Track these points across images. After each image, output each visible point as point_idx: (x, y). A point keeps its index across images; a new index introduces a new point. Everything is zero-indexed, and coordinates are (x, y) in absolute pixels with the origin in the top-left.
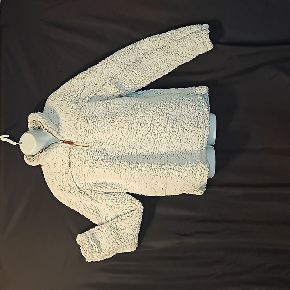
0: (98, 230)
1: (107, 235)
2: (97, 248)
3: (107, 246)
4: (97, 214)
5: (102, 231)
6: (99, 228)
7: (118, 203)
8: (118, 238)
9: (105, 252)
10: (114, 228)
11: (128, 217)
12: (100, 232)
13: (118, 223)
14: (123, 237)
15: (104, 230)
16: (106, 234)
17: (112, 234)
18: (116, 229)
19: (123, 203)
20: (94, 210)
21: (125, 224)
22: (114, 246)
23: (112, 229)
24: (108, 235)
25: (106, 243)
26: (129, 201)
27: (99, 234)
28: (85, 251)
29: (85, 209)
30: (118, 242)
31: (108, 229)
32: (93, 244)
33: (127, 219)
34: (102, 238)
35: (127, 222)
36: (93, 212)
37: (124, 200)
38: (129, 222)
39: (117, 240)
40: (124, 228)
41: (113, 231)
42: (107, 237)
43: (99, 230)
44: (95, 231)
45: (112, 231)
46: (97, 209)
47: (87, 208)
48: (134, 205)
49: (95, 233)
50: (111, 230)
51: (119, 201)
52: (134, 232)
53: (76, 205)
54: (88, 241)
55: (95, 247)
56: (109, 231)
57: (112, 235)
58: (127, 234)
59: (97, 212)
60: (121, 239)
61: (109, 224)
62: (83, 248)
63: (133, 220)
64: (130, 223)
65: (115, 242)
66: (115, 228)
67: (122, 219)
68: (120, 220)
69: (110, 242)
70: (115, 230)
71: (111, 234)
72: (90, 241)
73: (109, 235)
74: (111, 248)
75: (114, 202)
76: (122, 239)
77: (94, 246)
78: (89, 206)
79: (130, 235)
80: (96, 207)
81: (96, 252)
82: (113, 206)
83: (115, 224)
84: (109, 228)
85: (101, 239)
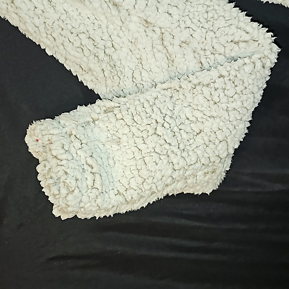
0: (105, 112)
1: (138, 133)
2: (98, 176)
3: (136, 173)
4: (106, 59)
5: (119, 116)
6: (108, 106)
7: (189, 23)
8: (176, 150)
9: (124, 193)
10: (164, 111)
11: (221, 76)
12: (113, 120)
13: (181, 97)
14: (194, 146)
15: (130, 117)
16: (134, 130)
17: (158, 132)
18: (171, 117)
19: (206, 26)
20: (98, 39)
21: (206, 104)
22: (158, 175)
23: (159, 113)
24: (141, 134)
25: (133, 162)
26: (229, 22)
27: (110, 126)
28: (51, 178)
29: (63, 33)
30: (175, 162)
31: (143, 114)
32: (83, 162)
33: (217, 85)
34: (119, 143)
35: (216, 94)
36: (91, 48)
37: (210, 15)
38: (222, 95)
39: (172, 156)
40: (199, 115)
41: (160, 120)
42: (139, 141)
43: (110, 114)
44: (95, 116)
45: (157, 122)
46: (106, 37)
47: (73, 30)
48: (247, 37)
49: (94, 121)
50: (154, 116)
51: (191, 16)
52: (233, 132)
53: (31, 13)
54: (66, 148)
55: (94, 171)
56: (146, 121)
57: (155, 137)
58: (206, 138)
59: (107, 51)
60: (185, 154)
61: (148, 98)
62: (47, 168)
63: (238, 89)
64: (224, 100)
65: (165, 162)
66: (169, 113)
67: (196, 82)
68: (190, 85)
69: (147, 159)
70: (167, 119)
71: (151, 132)
72: (73, 150)
73: (145, 135)
74: (150, 181)
75: (176, 17)
76: (190, 153)
77: (90, 169)
78: (79, 21)
79: (217, 142)
80: (105, 30)
81: (94, 191)
82: (167, 34)
83: (167, 100)
84: (149, 110)
85: (115, 147)
